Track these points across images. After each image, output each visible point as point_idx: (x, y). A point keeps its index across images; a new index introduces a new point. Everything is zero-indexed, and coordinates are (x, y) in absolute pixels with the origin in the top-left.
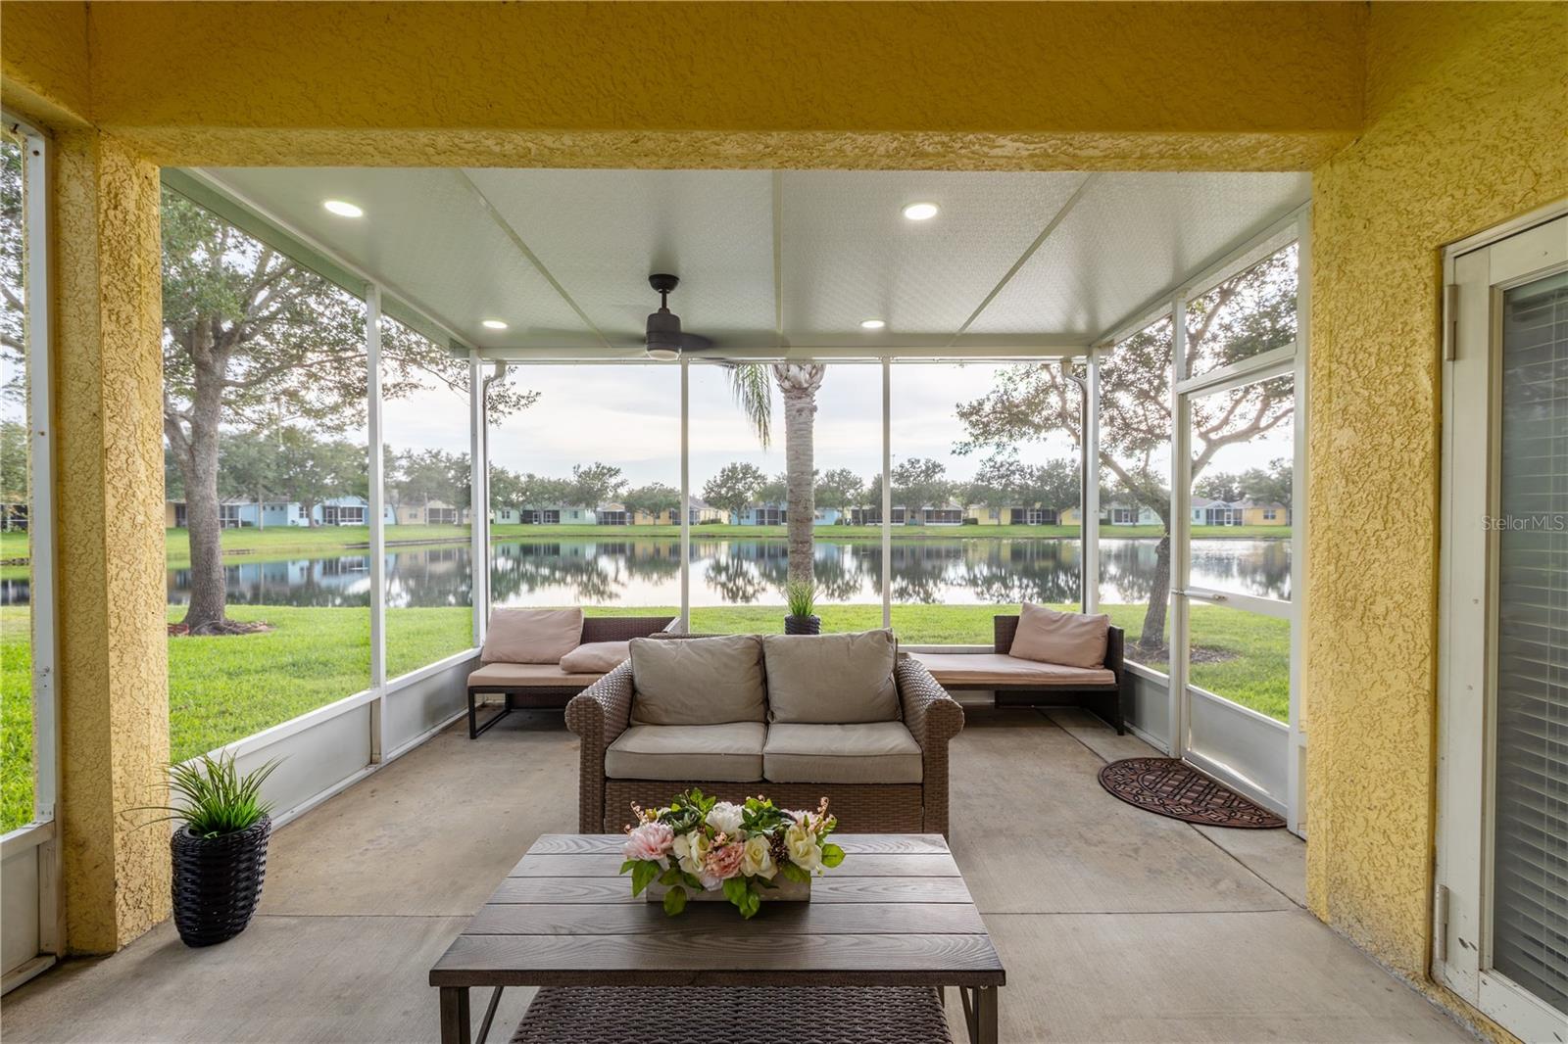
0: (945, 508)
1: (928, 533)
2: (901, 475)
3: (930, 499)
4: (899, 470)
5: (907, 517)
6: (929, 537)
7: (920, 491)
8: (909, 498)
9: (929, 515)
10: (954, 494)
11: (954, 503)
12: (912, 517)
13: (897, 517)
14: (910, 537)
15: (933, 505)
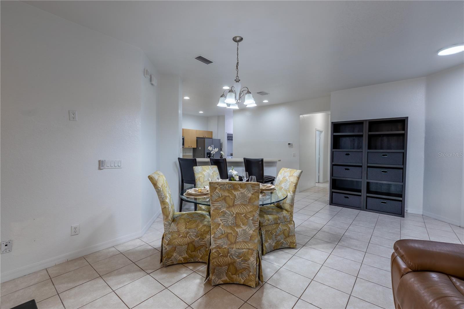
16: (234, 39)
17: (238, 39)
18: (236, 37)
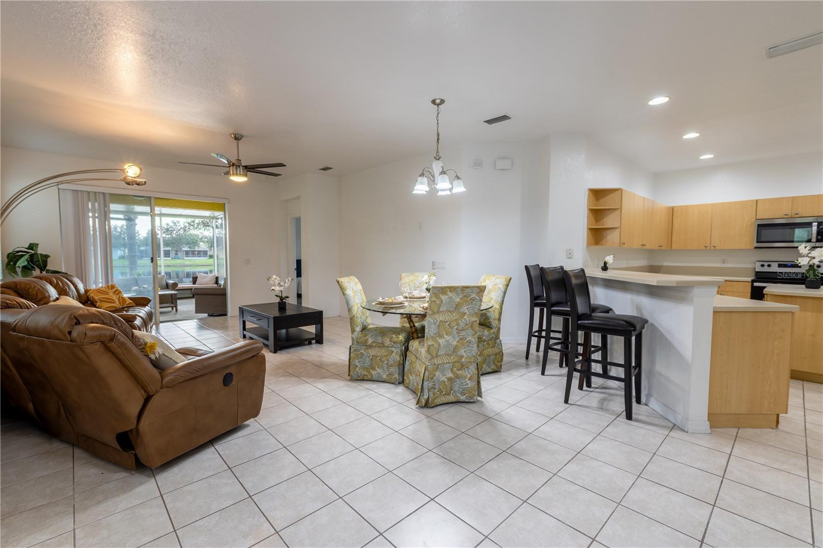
0: (197, 249)
1: (187, 263)
2: (167, 230)
3: (188, 244)
4: (166, 227)
5: (173, 254)
6: (187, 266)
7: (180, 239)
8: (173, 243)
9: (187, 253)
10: (203, 242)
11: (203, 246)
12: (176, 254)
13: (167, 254)
14: (174, 266)
15: (189, 247)
16: (434, 102)
17: (438, 101)
18: (435, 100)
